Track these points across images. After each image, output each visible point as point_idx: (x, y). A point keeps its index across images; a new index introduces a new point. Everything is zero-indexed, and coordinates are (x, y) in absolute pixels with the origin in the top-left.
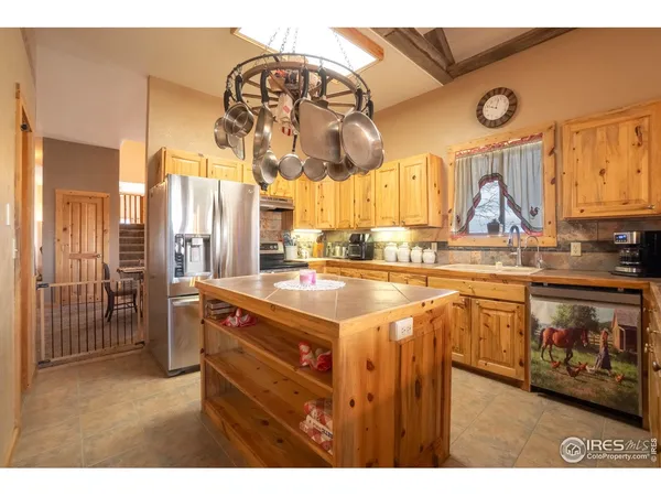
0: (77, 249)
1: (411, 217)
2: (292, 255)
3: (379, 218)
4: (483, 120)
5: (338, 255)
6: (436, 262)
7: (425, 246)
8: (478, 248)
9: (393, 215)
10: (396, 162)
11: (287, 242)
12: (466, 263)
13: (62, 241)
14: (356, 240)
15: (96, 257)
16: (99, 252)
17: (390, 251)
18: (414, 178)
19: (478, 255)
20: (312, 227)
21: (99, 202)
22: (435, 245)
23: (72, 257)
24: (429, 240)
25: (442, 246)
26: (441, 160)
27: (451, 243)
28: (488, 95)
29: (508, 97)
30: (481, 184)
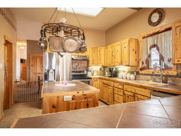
0: (35, 72)
1: (124, 62)
2: (89, 75)
3: (116, 62)
4: (150, 23)
5: (107, 75)
6: (135, 79)
7: (132, 73)
8: (149, 75)
9: (119, 62)
11: (87, 70)
12: (145, 80)
13: (31, 69)
14: (111, 70)
15: (40, 74)
16: (41, 72)
17: (120, 74)
18: (125, 47)
19: (149, 77)
20: (97, 65)
22: (135, 73)
23: (34, 73)
24: (133, 71)
25: (138, 73)
26: (137, 40)
27: (141, 72)
29: (158, 13)
30: (151, 48)
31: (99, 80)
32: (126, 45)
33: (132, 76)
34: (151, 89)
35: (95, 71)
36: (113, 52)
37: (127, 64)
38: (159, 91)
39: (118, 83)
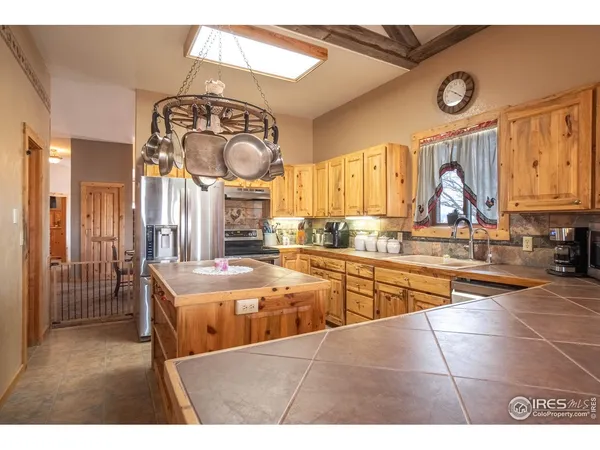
0: (98, 233)
1: (372, 206)
2: (271, 241)
3: (347, 207)
4: (443, 107)
5: (318, 242)
6: (401, 252)
7: (392, 235)
8: (438, 240)
9: (358, 205)
10: (361, 152)
11: (265, 229)
12: (428, 254)
13: (86, 227)
14: (331, 229)
15: (113, 240)
16: (116, 236)
17: (360, 240)
18: (375, 168)
19: (438, 246)
20: (291, 213)
21: (116, 192)
22: (400, 235)
23: (94, 239)
24: (395, 229)
25: (407, 236)
26: (407, 149)
27: (415, 233)
28: (448, 80)
29: (465, 81)
30: (442, 171)
31: (298, 256)
32: (378, 161)
33: (394, 245)
34: (451, 277)
35: (284, 232)
36: (339, 179)
37: (382, 212)
38: (472, 281)
39: (358, 262)
